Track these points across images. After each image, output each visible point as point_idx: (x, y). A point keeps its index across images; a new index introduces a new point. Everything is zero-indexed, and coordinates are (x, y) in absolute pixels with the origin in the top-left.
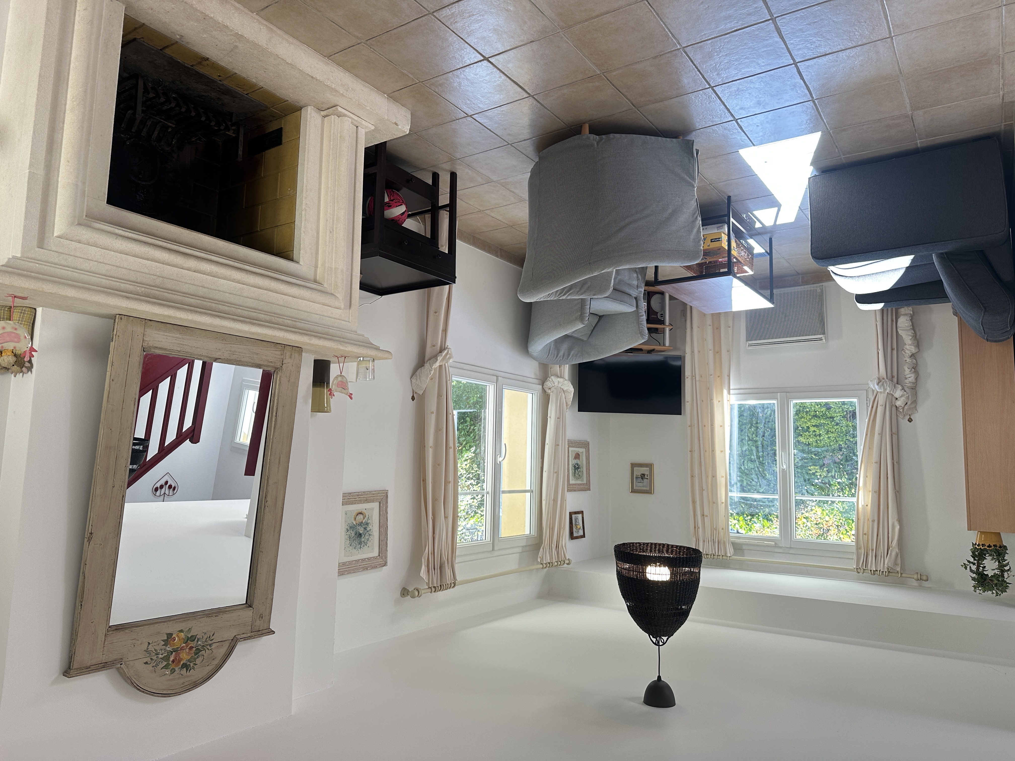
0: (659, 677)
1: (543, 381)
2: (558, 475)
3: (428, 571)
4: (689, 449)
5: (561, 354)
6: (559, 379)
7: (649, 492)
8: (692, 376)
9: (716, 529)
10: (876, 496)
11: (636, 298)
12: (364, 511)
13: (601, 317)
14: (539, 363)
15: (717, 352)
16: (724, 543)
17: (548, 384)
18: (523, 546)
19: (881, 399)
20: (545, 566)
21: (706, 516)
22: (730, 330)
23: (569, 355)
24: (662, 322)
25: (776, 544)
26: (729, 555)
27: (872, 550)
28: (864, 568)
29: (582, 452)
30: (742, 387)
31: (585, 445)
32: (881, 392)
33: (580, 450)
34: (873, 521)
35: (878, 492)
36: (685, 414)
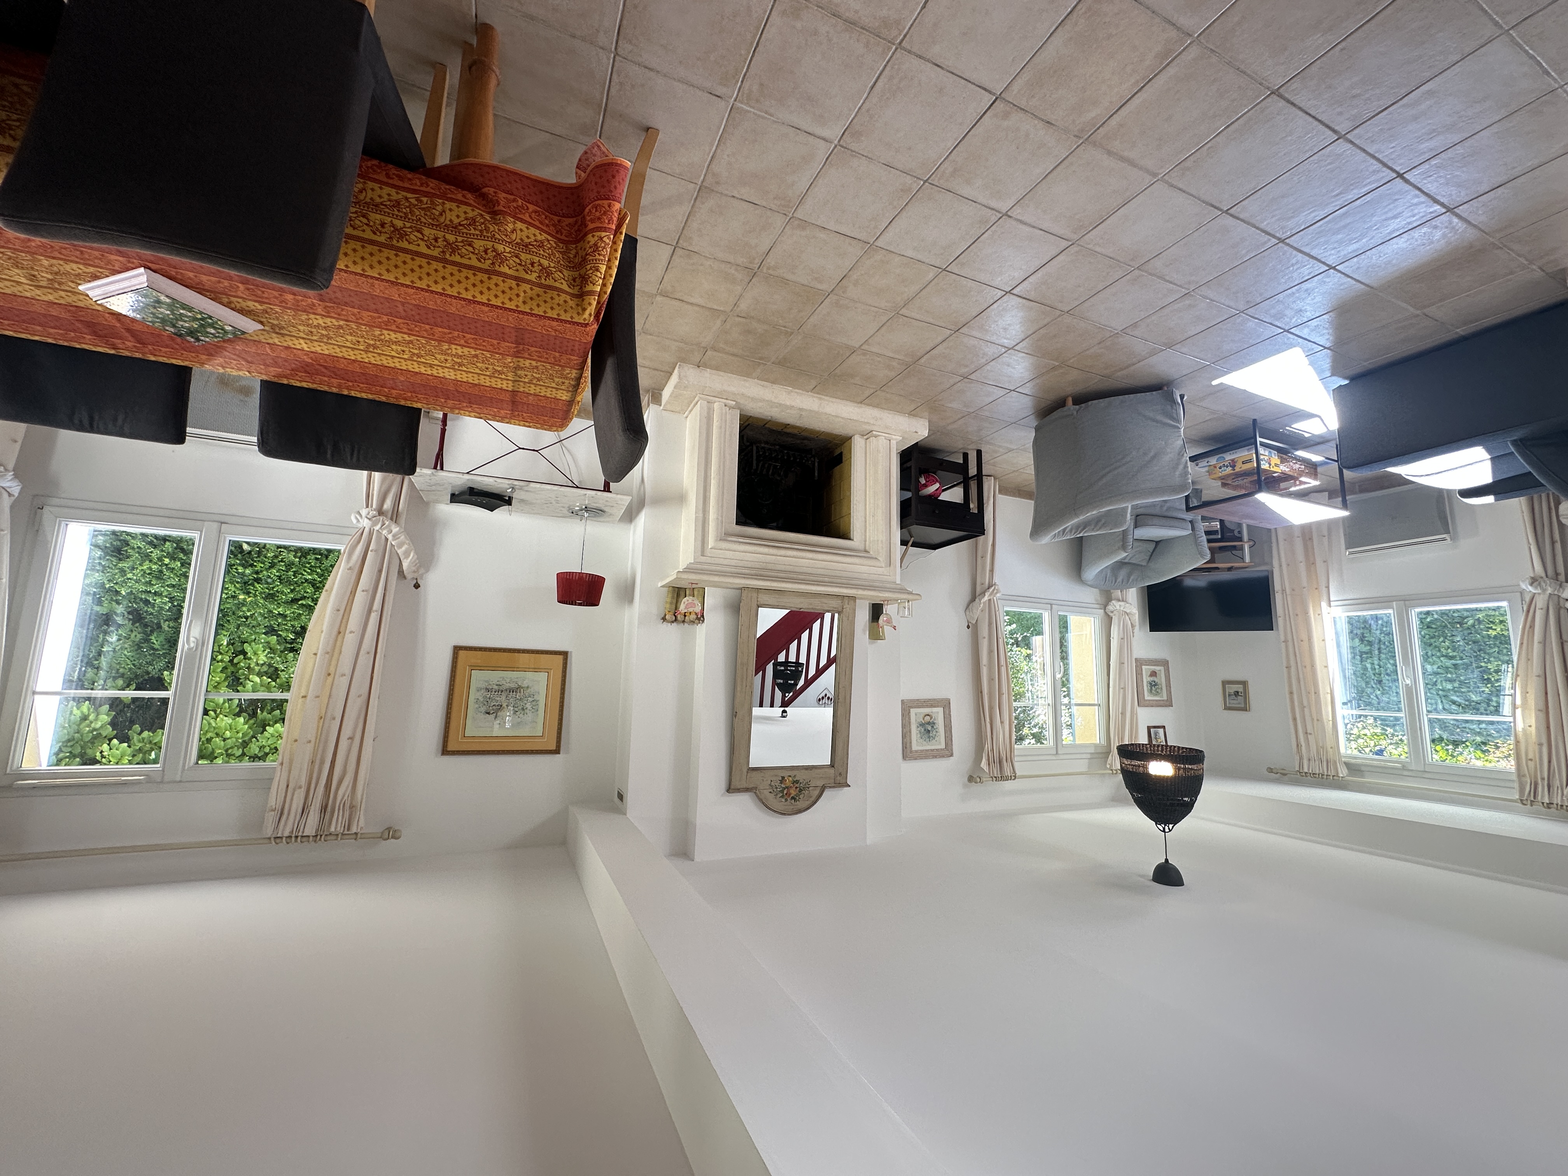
0: (1167, 860)
1: (1105, 607)
2: (1125, 691)
3: (989, 764)
4: (1285, 664)
5: (1120, 579)
6: (1120, 603)
7: (1245, 709)
8: (1283, 590)
9: (1323, 747)
10: (1542, 715)
11: (1191, 522)
12: (930, 714)
13: (1157, 543)
14: (1100, 590)
15: (1311, 564)
16: (1335, 762)
17: (1110, 608)
18: (1091, 754)
19: (1540, 602)
20: (1115, 772)
21: (1310, 734)
22: (1325, 540)
23: (1128, 580)
24: (1240, 539)
25: (1403, 766)
26: (1342, 775)
27: (1543, 779)
28: (1532, 799)
29: (1160, 670)
30: (1349, 598)
31: (1165, 663)
32: (1539, 594)
33: (1157, 668)
34: (1541, 745)
35: (1544, 711)
36: (1278, 629)
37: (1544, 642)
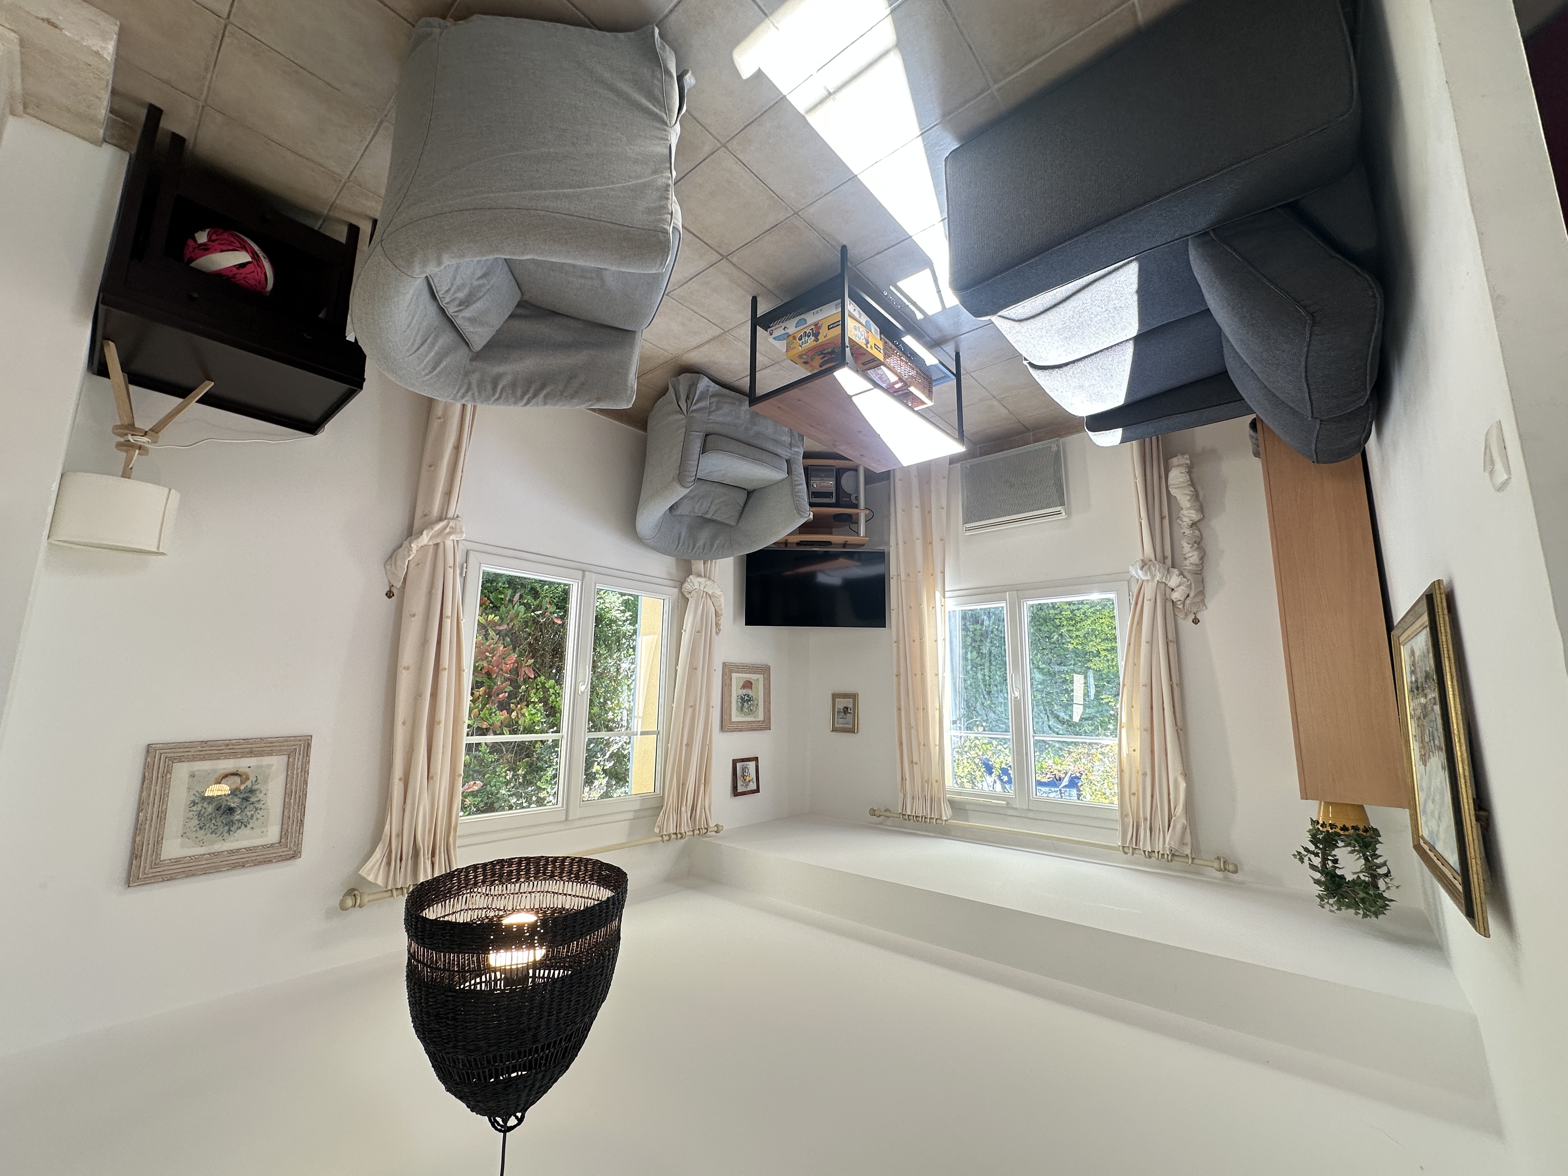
1: (682, 583)
2: (694, 711)
4: (895, 672)
7: (852, 731)
9: (927, 782)
10: (1147, 735)
12: (244, 770)
13: (750, 493)
15: (927, 543)
16: (939, 800)
19: (1149, 591)
20: (666, 838)
21: (916, 763)
26: (945, 819)
27: (1145, 819)
28: (1134, 847)
29: (758, 680)
31: (765, 670)
32: (1148, 581)
34: (1145, 774)
35: (1149, 729)
36: (891, 627)
37: (1151, 642)
